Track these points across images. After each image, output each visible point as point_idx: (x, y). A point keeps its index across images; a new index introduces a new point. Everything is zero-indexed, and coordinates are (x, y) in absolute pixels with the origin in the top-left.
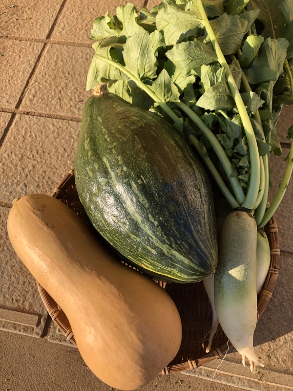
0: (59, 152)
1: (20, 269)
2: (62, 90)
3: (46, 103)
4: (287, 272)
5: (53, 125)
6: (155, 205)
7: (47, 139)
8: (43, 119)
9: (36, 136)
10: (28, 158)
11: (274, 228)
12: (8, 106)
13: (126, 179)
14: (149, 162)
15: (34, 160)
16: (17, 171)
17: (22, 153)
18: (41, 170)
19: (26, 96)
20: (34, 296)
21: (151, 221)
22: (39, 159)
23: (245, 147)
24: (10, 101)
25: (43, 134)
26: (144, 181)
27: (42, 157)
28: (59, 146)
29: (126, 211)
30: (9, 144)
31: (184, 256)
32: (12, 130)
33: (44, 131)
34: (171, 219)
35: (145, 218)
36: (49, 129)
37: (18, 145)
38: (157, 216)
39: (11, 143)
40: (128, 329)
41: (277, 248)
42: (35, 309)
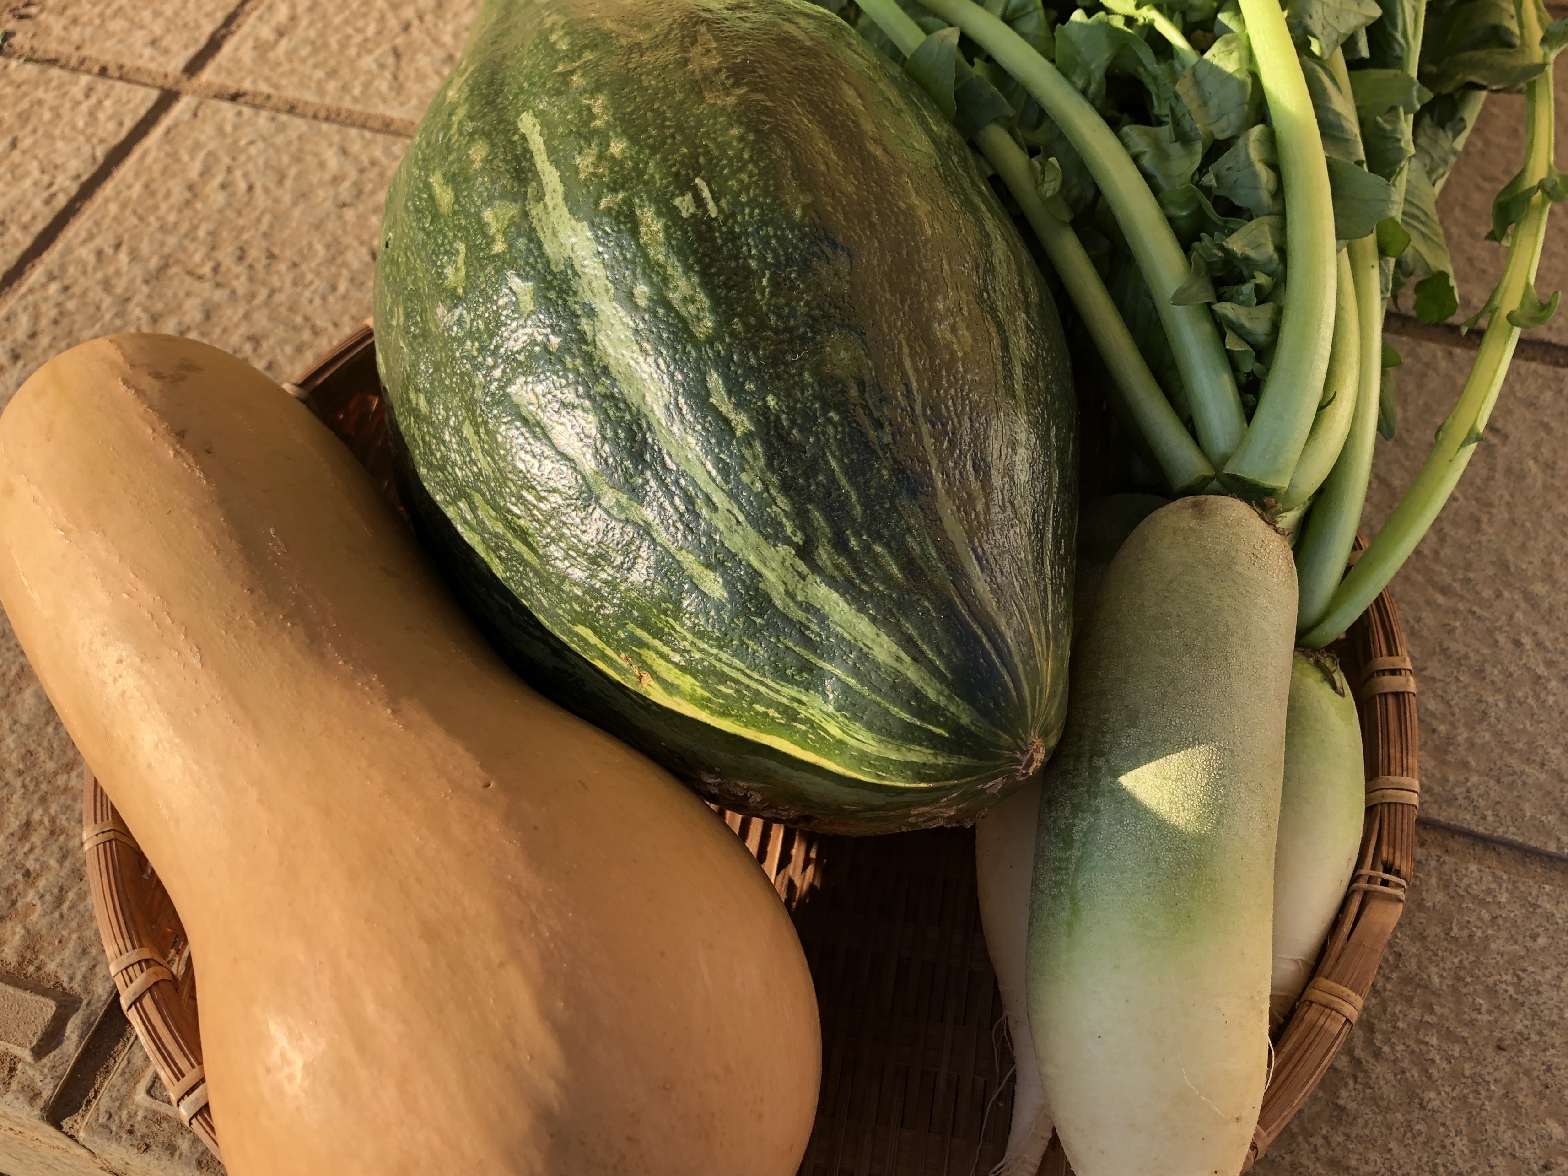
0: (345, 265)
1: (23, 759)
2: (416, 22)
3: (332, 63)
4: (1455, 931)
5: (344, 152)
6: (747, 327)
7: (301, 207)
8: (298, 125)
9: (251, 188)
10: (190, 273)
11: (1394, 672)
12: (152, 59)
13: (615, 190)
14: (752, 126)
15: (218, 285)
16: (126, 324)
17: (167, 250)
18: (243, 329)
19: (246, 29)
20: (59, 901)
21: (715, 408)
22: (241, 286)
23: (1265, 175)
24: (164, 43)
25: (288, 183)
26: (711, 205)
27: (261, 273)
28: (348, 240)
29: (589, 359)
30: (113, 208)
31: (873, 620)
32: (143, 156)
33: (293, 171)
34: (825, 409)
35: (690, 395)
36: (322, 165)
37: (158, 218)
38: (750, 386)
39: (123, 206)
40: (495, 951)
41: (1405, 770)
42: (51, 967)
